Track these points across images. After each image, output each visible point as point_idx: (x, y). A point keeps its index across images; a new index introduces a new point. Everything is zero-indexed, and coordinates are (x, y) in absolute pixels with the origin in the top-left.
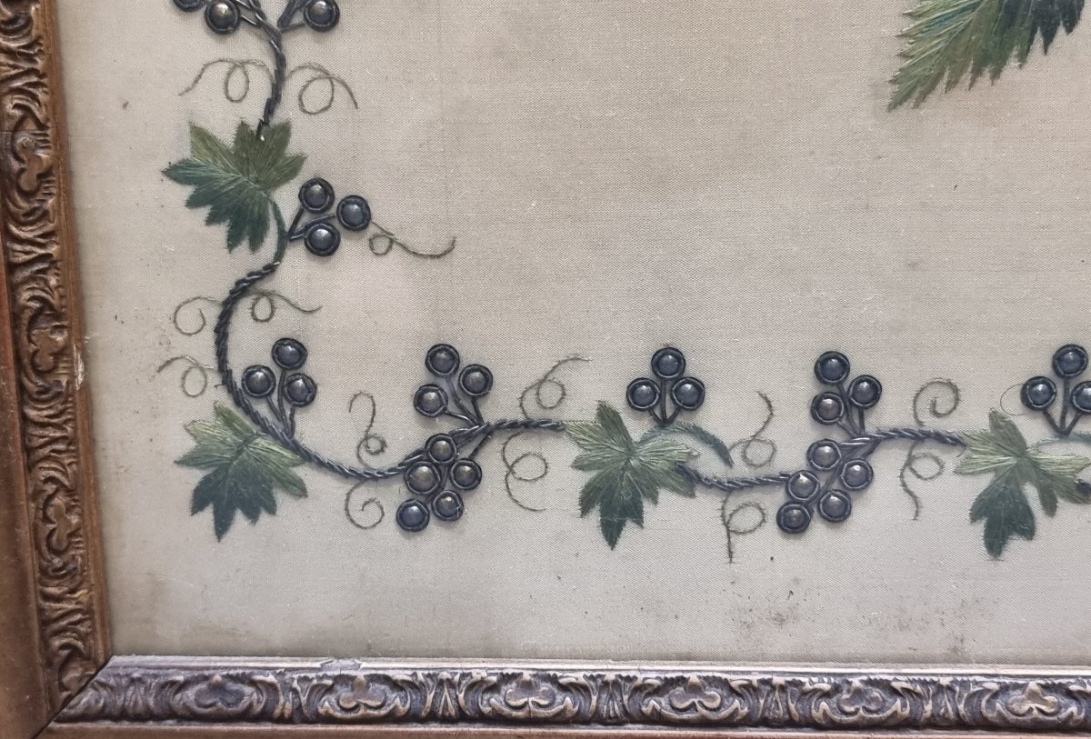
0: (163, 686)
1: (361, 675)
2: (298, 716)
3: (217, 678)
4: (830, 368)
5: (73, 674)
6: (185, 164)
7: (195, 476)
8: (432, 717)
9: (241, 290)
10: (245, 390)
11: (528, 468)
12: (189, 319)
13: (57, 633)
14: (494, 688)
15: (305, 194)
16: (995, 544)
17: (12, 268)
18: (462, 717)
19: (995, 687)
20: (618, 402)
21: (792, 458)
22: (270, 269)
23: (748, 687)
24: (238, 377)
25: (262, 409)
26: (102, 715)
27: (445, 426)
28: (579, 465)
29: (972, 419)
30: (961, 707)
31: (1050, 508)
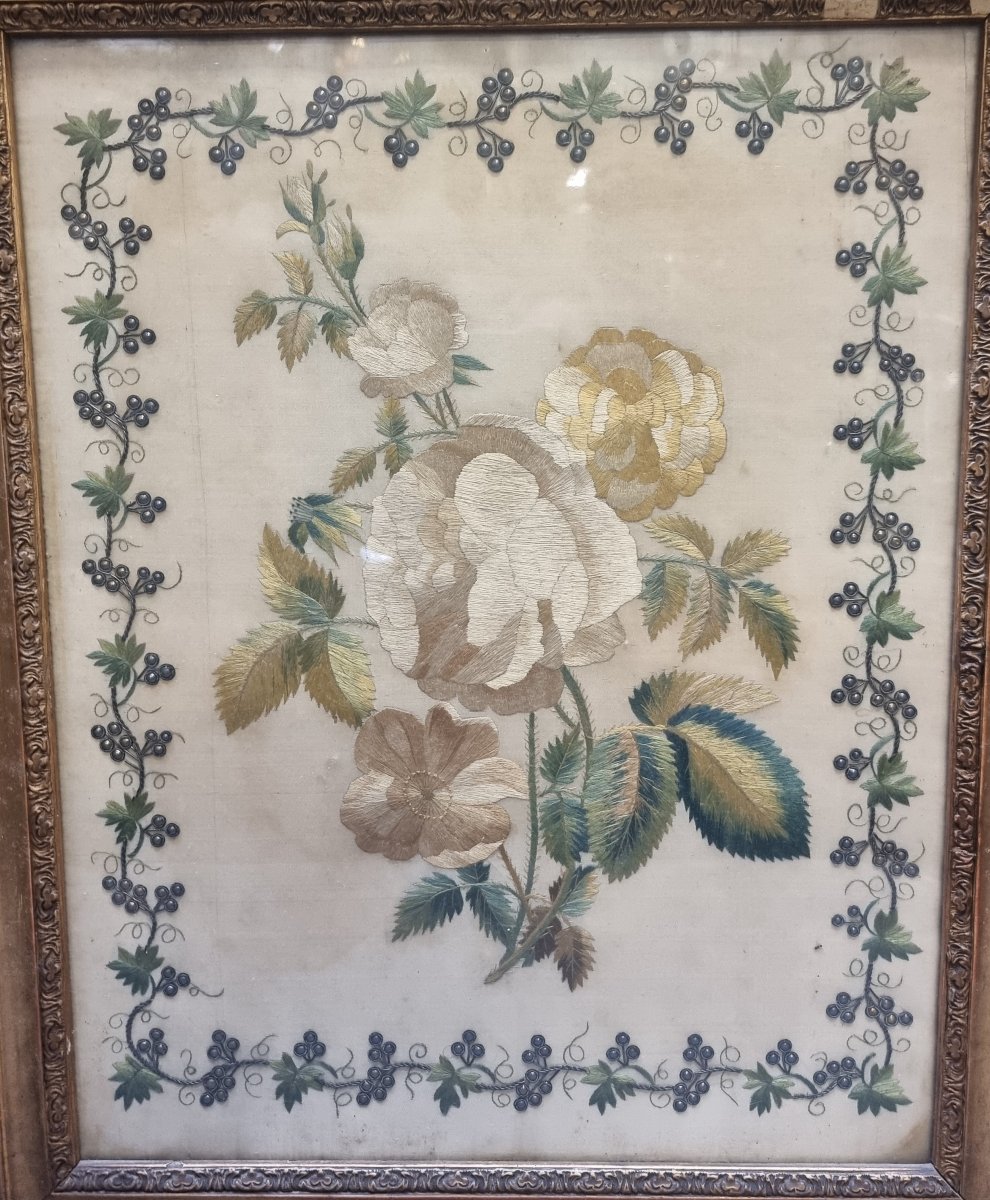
0: (99, 1176)
1: (182, 1170)
2: (156, 1189)
3: (123, 1172)
4: (376, 1038)
5: (62, 1171)
6: (115, 963)
7: (117, 1085)
8: (211, 1189)
9: (137, 1010)
10: (138, 1049)
11: (254, 1080)
12: (116, 1022)
13: (55, 1156)
14: (238, 1176)
15: (164, 972)
16: (444, 1110)
17: (42, 1010)
18: (224, 1189)
19: (442, 1173)
20: (291, 1052)
21: (362, 1074)
22: (149, 1002)
23: (343, 1174)
24: (135, 1044)
25: (145, 1057)
26: (74, 1189)
27: (221, 1063)
28: (275, 1078)
29: (432, 1059)
30: (429, 1183)
31: (466, 1095)
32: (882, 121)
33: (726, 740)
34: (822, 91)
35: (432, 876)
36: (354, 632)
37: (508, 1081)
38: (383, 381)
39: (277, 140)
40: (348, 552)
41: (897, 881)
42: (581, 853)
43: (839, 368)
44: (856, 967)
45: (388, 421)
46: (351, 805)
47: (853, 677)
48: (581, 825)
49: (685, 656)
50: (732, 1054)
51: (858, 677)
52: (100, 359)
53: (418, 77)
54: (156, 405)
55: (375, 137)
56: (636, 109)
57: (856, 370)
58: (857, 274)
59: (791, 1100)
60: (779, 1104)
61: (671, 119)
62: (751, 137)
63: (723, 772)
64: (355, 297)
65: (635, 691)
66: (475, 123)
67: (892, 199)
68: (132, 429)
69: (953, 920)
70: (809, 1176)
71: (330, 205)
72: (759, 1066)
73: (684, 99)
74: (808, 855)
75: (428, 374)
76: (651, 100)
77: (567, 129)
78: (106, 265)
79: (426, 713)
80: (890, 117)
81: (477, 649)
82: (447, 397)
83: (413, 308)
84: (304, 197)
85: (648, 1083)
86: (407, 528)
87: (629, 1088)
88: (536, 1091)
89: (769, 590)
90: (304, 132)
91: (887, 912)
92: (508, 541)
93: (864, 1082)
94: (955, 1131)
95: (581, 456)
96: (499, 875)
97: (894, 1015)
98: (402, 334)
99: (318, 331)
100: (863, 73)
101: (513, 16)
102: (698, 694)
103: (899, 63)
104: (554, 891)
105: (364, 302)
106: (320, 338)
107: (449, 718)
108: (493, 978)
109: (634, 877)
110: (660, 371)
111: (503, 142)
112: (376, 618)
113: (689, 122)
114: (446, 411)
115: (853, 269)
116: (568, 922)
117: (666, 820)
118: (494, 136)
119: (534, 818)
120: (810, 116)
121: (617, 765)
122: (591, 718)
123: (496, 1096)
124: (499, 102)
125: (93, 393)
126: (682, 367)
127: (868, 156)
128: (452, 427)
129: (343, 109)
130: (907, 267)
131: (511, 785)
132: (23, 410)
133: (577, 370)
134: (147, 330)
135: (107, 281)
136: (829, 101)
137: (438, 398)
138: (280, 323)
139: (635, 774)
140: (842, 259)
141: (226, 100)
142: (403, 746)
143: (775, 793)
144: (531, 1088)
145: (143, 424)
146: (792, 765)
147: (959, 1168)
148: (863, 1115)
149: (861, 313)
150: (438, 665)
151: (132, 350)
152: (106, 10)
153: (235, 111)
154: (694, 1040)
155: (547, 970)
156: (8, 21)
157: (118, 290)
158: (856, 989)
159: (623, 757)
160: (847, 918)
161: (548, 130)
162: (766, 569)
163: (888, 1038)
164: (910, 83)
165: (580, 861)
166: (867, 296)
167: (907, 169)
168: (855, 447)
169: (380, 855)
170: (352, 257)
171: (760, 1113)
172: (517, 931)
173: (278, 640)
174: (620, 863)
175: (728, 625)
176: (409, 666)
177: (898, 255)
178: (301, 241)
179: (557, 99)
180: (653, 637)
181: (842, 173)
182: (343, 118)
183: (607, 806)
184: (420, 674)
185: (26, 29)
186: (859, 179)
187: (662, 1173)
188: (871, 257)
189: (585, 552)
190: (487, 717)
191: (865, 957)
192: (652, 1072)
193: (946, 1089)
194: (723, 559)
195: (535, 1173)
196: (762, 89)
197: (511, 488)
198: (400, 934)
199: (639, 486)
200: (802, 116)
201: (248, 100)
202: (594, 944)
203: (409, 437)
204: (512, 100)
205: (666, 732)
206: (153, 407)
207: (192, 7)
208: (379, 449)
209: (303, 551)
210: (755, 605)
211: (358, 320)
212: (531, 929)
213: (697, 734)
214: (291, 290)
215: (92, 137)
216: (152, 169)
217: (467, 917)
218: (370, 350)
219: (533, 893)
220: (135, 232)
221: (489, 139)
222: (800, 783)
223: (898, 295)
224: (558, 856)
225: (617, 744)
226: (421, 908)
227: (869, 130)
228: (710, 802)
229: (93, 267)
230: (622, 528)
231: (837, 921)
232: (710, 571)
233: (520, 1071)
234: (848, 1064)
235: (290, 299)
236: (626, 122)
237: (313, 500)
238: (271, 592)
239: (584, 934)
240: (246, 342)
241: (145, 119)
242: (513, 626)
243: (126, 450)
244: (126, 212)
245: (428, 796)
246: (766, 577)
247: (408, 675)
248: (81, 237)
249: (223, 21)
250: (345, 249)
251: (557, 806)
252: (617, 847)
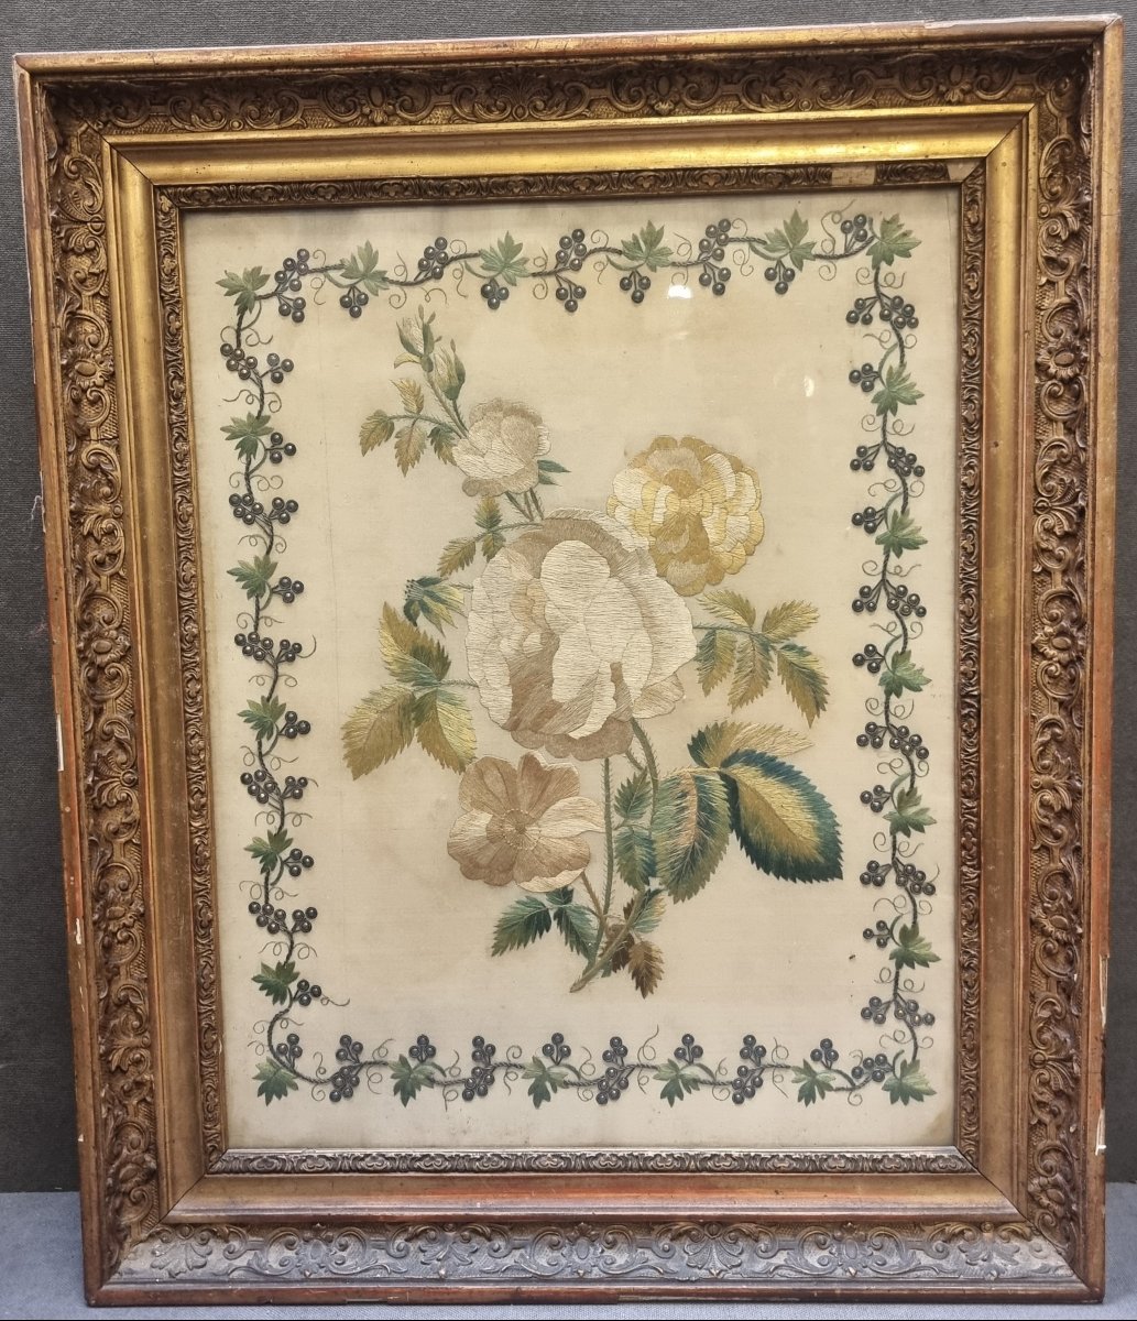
0: (245, 1161)
1: (316, 1155)
2: (293, 1171)
3: (265, 1157)
4: (478, 1041)
5: (214, 1157)
6: (259, 976)
7: (260, 1083)
8: (340, 1170)
9: (277, 1018)
10: (278, 1052)
11: (376, 1078)
12: (259, 1028)
13: (209, 1142)
14: (362, 1159)
15: (299, 985)
16: (537, 1104)
17: (199, 1014)
18: (351, 1170)
19: (535, 1155)
20: (406, 1055)
21: (466, 1074)
22: (287, 1011)
23: (451, 1157)
24: (275, 1048)
25: (283, 1059)
26: (224, 1172)
27: (347, 1064)
28: (393, 1077)
29: (527, 1059)
30: (524, 1165)
31: (555, 1091)
32: (883, 265)
33: (769, 779)
34: (834, 242)
35: (525, 899)
36: (457, 691)
37: (591, 1078)
38: (481, 482)
39: (395, 289)
40: (453, 625)
41: (917, 899)
42: (650, 878)
43: (855, 466)
44: (885, 975)
45: (485, 515)
46: (457, 839)
47: (874, 724)
48: (650, 853)
49: (734, 709)
50: (781, 1052)
51: (878, 724)
52: (251, 468)
53: (508, 237)
54: (296, 505)
55: (473, 286)
56: (685, 259)
57: (869, 468)
58: (866, 389)
59: (833, 1092)
60: (823, 1096)
61: (712, 267)
62: (777, 280)
63: (768, 806)
64: (458, 415)
65: (693, 739)
66: (554, 273)
67: (894, 329)
68: (276, 525)
69: (964, 929)
70: (849, 1155)
71: (437, 340)
72: (805, 1063)
73: (723, 251)
74: (841, 877)
75: (517, 476)
76: (696, 252)
77: (628, 276)
78: (257, 392)
79: (518, 759)
80: (890, 262)
81: (561, 705)
82: (533, 495)
83: (505, 422)
84: (416, 334)
85: (711, 1079)
86: (502, 604)
87: (694, 1083)
88: (615, 1087)
89: (802, 651)
90: (416, 283)
91: (909, 925)
92: (585, 614)
93: (895, 1075)
94: (972, 1113)
95: (645, 542)
96: (581, 898)
97: (919, 1016)
98: (496, 444)
99: (428, 443)
100: (867, 227)
101: (583, 189)
102: (745, 741)
103: (895, 219)
104: (627, 911)
105: (465, 419)
106: (430, 447)
107: (538, 763)
108: (577, 987)
109: (694, 898)
110: (709, 472)
111: (577, 288)
112: (477, 680)
113: (727, 269)
114: (533, 507)
115: (863, 384)
116: (640, 938)
117: (721, 849)
118: (570, 282)
119: (610, 848)
120: (825, 263)
121: (679, 802)
122: (657, 762)
123: (581, 1091)
124: (573, 256)
125: (246, 496)
126: (726, 468)
127: (874, 294)
128: (538, 520)
129: (448, 264)
130: (908, 383)
131: (590, 821)
132: (190, 510)
133: (639, 471)
134: (290, 444)
135: (257, 405)
136: (840, 250)
137: (526, 495)
138: (397, 437)
139: (694, 809)
140: (855, 377)
141: (354, 259)
142: (499, 788)
143: (812, 824)
144: (610, 1084)
145: (285, 521)
146: (825, 799)
147: (977, 1146)
148: (895, 1105)
149: (871, 421)
150: (528, 719)
151: (277, 461)
152: (261, 189)
153: (361, 266)
154: (749, 1041)
155: (623, 978)
156: (183, 200)
157: (266, 412)
158: (886, 994)
159: (684, 795)
160: (876, 932)
161: (613, 277)
162: (800, 635)
163: (914, 1037)
164: (905, 235)
165: (649, 884)
166: (876, 406)
167: (905, 303)
168: (870, 531)
169: (481, 881)
170: (455, 382)
171: (807, 1103)
172: (597, 945)
173: (395, 700)
174: (683, 887)
175: (770, 682)
176: (503, 718)
177: (900, 374)
178: (414, 372)
179: (620, 253)
180: (707, 692)
181: (852, 307)
182: (448, 271)
183: (671, 837)
184: (513, 726)
185: (196, 205)
186: (866, 312)
187: (723, 1154)
188: (878, 375)
189: (650, 623)
190: (570, 763)
191: (892, 965)
192: (713, 1069)
193: (963, 1077)
194: (763, 626)
195: (614, 1155)
196: (784, 241)
197: (587, 570)
198: (498, 949)
199: (693, 566)
200: (819, 263)
201: (371, 257)
202: (663, 958)
203: (502, 528)
204: (584, 254)
205: (719, 773)
206: (293, 507)
207: (329, 186)
208: (478, 539)
209: (415, 624)
210: (791, 663)
211: (460, 433)
212: (609, 944)
213: (747, 776)
214: (406, 409)
215: (246, 289)
216: (294, 313)
217: (555, 934)
218: (470, 457)
219: (610, 913)
220: (279, 365)
221: (565, 285)
222: (832, 815)
223: (900, 405)
224: (630, 881)
225: (678, 784)
226: (514, 928)
227: (873, 273)
228: (757, 832)
229: (246, 394)
230: (681, 601)
231: (868, 934)
232: (752, 636)
233: (601, 1069)
234: (881, 1060)
235: (405, 417)
236: (675, 270)
237: (424, 582)
238: (390, 659)
239: (653, 948)
240: (369, 452)
241: (288, 274)
242: (591, 683)
243: (272, 543)
244: (273, 349)
245: (522, 831)
246: (799, 641)
247: (503, 728)
248: (236, 370)
249: (353, 196)
250: (450, 376)
251: (628, 838)
252: (679, 873)
